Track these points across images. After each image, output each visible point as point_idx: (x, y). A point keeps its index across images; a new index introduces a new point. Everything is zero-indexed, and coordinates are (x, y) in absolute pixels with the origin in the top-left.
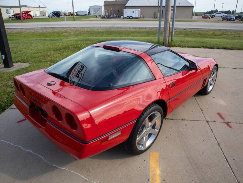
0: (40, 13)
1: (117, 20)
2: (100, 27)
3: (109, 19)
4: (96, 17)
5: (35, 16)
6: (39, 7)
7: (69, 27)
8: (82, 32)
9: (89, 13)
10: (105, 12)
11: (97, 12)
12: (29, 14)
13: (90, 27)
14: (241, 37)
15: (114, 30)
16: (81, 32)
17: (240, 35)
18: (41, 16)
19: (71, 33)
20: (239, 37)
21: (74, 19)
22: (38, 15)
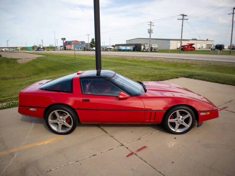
0: (207, 46)
5: (201, 48)
6: (207, 40)
12: (193, 46)
16: (209, 66)
19: (200, 66)
21: (230, 53)
22: (204, 47)
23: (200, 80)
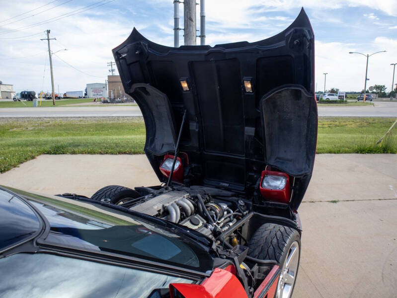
0: (2, 94)
1: (127, 105)
2: (86, 117)
3: (114, 104)
4: (95, 101)
7: (29, 118)
8: (50, 125)
9: (86, 94)
10: (110, 93)
11: (99, 94)
13: (67, 117)
14: (325, 128)
15: (111, 122)
16: (47, 126)
17: (323, 124)
18: (2, 98)
19: (29, 128)
20: (323, 128)
21: (54, 104)
23: (86, 153)
